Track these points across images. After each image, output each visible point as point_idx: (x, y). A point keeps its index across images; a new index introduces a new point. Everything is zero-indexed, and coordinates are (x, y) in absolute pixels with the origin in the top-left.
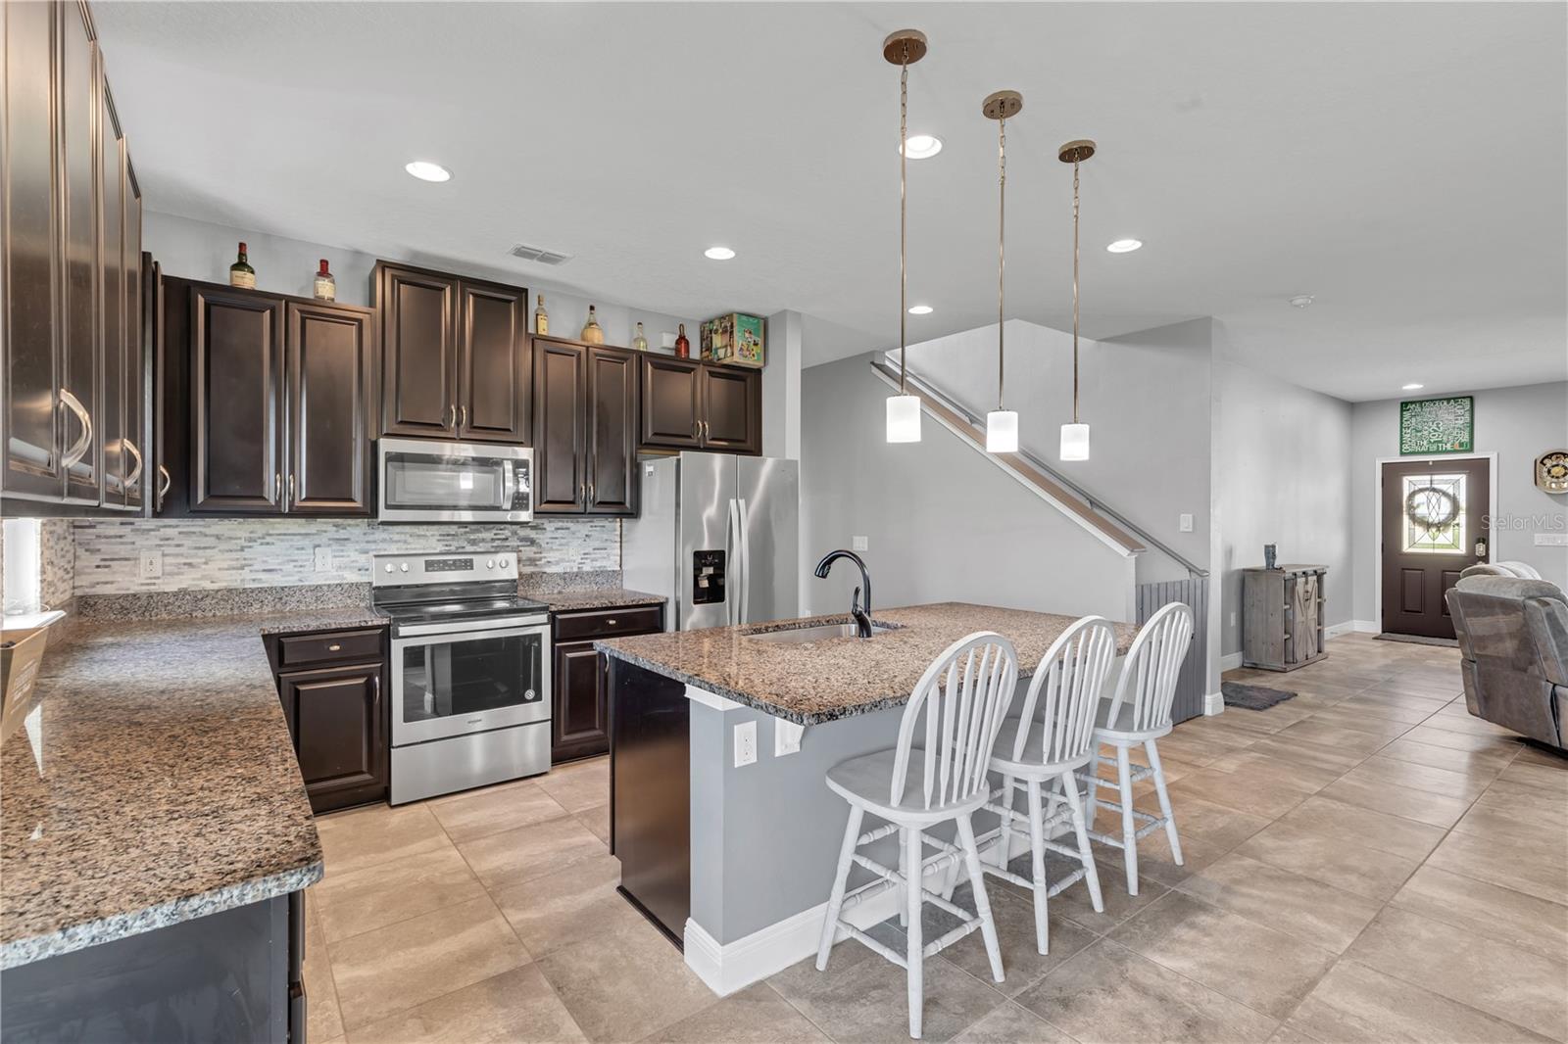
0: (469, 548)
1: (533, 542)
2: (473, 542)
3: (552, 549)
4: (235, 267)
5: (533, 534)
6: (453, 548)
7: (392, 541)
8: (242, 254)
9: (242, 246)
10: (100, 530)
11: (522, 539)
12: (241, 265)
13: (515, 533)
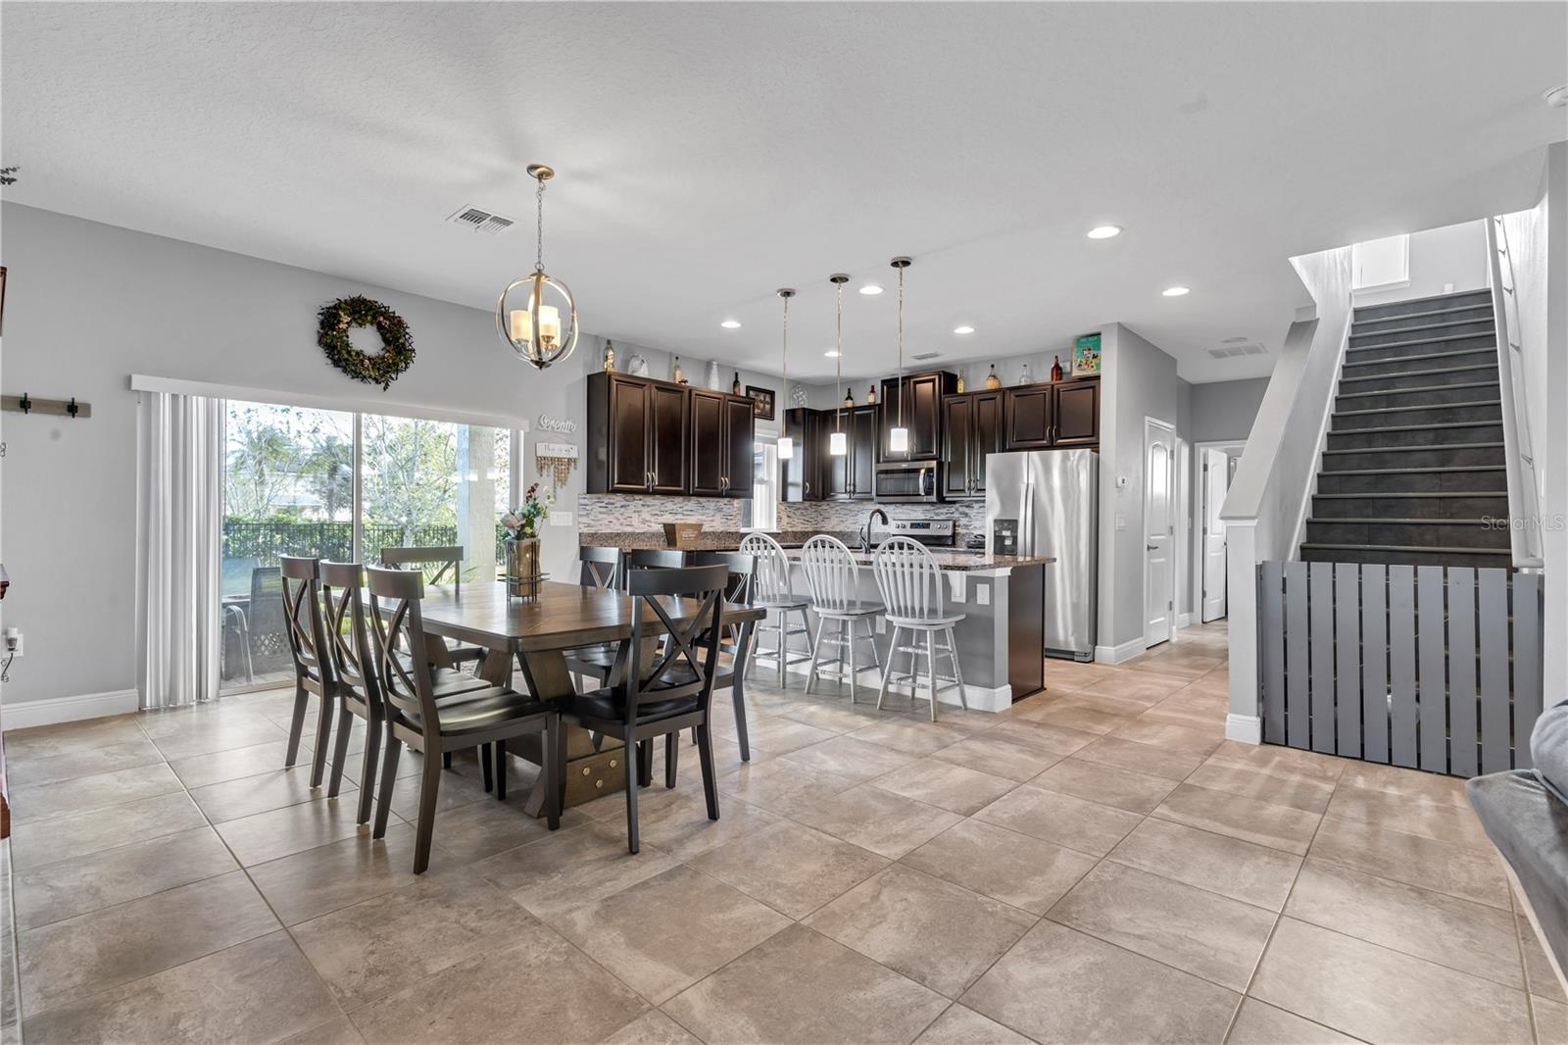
0: (936, 518)
1: (966, 515)
2: (937, 514)
3: (977, 520)
4: (847, 399)
5: (966, 510)
6: (928, 518)
7: (903, 513)
8: (849, 393)
9: (849, 390)
10: (823, 507)
11: (961, 513)
12: (849, 397)
13: (957, 509)
